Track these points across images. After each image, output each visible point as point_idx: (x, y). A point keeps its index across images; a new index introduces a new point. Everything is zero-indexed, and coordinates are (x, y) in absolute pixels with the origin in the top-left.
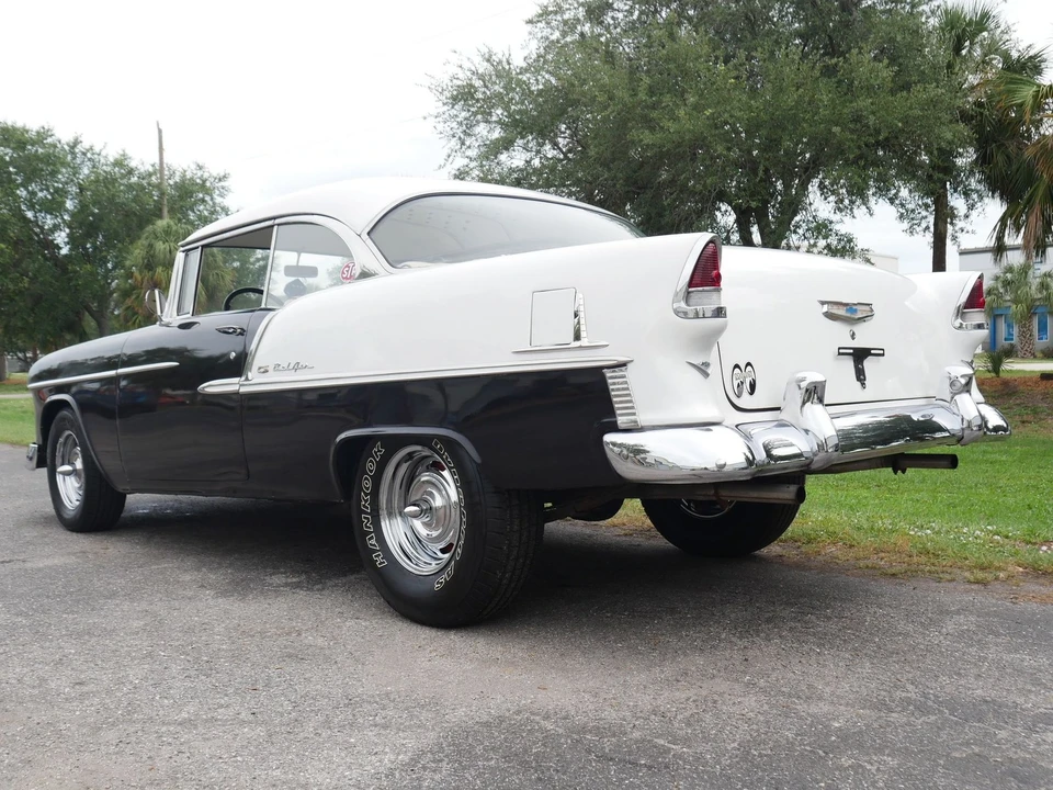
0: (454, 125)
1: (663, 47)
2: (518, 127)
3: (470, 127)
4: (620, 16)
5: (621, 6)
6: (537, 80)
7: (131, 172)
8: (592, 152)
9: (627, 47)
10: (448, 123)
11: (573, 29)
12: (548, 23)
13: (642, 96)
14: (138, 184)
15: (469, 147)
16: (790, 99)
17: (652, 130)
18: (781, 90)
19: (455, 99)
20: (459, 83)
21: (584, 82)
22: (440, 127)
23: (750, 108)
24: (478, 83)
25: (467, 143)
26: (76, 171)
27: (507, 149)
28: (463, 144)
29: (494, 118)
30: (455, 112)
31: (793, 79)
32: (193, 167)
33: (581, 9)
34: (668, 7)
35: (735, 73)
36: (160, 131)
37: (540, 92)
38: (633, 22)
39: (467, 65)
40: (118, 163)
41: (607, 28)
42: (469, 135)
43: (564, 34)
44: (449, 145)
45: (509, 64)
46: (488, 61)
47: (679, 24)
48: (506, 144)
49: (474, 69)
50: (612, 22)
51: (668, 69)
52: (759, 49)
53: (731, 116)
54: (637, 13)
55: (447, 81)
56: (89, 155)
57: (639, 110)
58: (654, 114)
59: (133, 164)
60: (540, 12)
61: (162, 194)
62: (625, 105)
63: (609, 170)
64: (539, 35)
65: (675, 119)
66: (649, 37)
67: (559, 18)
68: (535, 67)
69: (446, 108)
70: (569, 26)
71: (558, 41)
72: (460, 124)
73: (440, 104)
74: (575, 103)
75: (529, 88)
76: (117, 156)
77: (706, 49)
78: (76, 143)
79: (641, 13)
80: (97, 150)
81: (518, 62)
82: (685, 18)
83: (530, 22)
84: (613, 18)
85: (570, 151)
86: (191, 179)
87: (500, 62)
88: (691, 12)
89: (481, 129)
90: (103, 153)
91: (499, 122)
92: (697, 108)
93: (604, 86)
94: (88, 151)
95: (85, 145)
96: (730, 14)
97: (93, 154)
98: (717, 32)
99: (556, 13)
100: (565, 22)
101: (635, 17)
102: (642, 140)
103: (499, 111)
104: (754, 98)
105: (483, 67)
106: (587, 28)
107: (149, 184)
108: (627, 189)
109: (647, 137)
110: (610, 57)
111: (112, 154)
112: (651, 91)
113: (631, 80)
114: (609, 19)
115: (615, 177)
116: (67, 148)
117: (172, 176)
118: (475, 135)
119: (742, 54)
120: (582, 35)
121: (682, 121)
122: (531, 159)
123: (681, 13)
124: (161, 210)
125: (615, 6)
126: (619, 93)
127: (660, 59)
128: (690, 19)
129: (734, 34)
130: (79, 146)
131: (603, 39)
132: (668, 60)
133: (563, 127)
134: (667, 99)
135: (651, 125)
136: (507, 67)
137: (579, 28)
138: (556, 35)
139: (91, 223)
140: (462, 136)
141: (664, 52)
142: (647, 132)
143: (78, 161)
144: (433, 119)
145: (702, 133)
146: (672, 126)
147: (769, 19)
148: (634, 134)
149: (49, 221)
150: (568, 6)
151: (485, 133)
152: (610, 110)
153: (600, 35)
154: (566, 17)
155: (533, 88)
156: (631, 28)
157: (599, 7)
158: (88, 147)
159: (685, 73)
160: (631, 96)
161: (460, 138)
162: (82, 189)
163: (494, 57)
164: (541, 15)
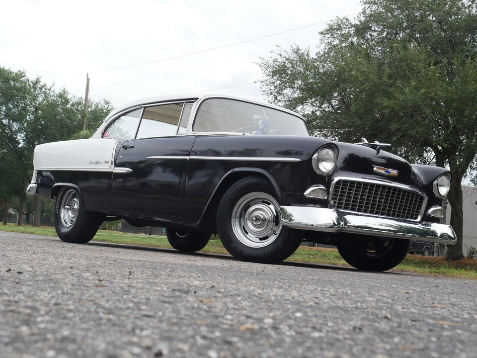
0: (273, 88)
1: (399, 53)
2: (310, 92)
3: (282, 89)
4: (375, 34)
5: (376, 29)
6: (323, 66)
7: (67, 101)
8: (353, 108)
9: (378, 52)
10: (269, 86)
11: (346, 39)
12: (332, 35)
13: (385, 79)
14: (71, 109)
15: (280, 101)
16: (471, 88)
17: (389, 98)
18: (467, 82)
19: (274, 73)
20: (278, 64)
21: (351, 70)
22: (264, 88)
23: (447, 91)
24: (289, 65)
25: (278, 99)
26: (34, 98)
27: (302, 104)
28: (276, 99)
29: (296, 86)
30: (274, 81)
31: (474, 77)
32: (103, 102)
33: (353, 28)
34: (404, 31)
35: (440, 71)
36: (88, 80)
37: (325, 73)
38: (383, 38)
39: (283, 54)
40: (61, 96)
41: (367, 41)
42: (280, 94)
43: (341, 42)
44: (268, 99)
45: (308, 56)
46: (296, 53)
47: (410, 41)
48: (302, 101)
49: (287, 57)
50: (370, 37)
51: (401, 66)
52: (455, 59)
53: (436, 95)
54: (385, 33)
55: (271, 62)
56: (43, 90)
57: (382, 87)
58: (391, 90)
59: (69, 97)
60: (328, 28)
61: (84, 117)
62: (374, 83)
63: (361, 120)
64: (327, 41)
65: (403, 93)
66: (391, 47)
67: (339, 32)
68: (323, 58)
69: (268, 78)
70: (346, 37)
71: (337, 45)
72: (276, 87)
73: (265, 75)
74: (344, 81)
75: (318, 71)
76: (61, 92)
77: (424, 56)
78: (37, 82)
79: (388, 33)
80: (48, 86)
81: (313, 55)
82: (413, 38)
83: (322, 33)
84: (371, 35)
85: (338, 109)
86: (101, 109)
87: (303, 54)
88: (418, 36)
89: (288, 91)
90: (52, 89)
91: (299, 88)
92: (417, 89)
93: (363, 72)
94: (43, 87)
95: (42, 83)
96: (440, 38)
97: (46, 89)
98: (432, 48)
99: (337, 29)
100: (342, 35)
101: (384, 35)
102: (382, 104)
103: (300, 82)
104: (450, 86)
105: (293, 56)
106: (355, 40)
107: (77, 110)
108: (371, 132)
109: (386, 102)
110: (368, 56)
111: (57, 90)
112: (390, 77)
113: (379, 70)
114: (368, 36)
116: (32, 84)
117: (89, 106)
118: (284, 94)
119: (445, 61)
120: (352, 43)
121: (407, 94)
122: (316, 111)
123: (411, 36)
124: (82, 125)
125: (373, 28)
126: (372, 76)
127: (397, 59)
128: (416, 39)
129: (442, 50)
130: (38, 84)
131: (364, 46)
132: (402, 60)
133: (336, 94)
134: (399, 83)
135: (389, 95)
136: (307, 58)
137: (350, 39)
138: (336, 42)
139: (40, 130)
140: (276, 94)
141: (400, 56)
142: (386, 99)
143: (37, 92)
144: (260, 83)
145: (418, 102)
146: (401, 97)
147: (464, 43)
148: (377, 100)
149: (15, 126)
150: (344, 26)
151: (290, 93)
152: (365, 85)
153: (363, 44)
154: (343, 32)
155: (320, 71)
156: (381, 42)
157: (363, 29)
158: (43, 85)
159: (411, 69)
160: (379, 79)
161: (275, 95)
162: (37, 109)
163: (299, 51)
164: (328, 30)
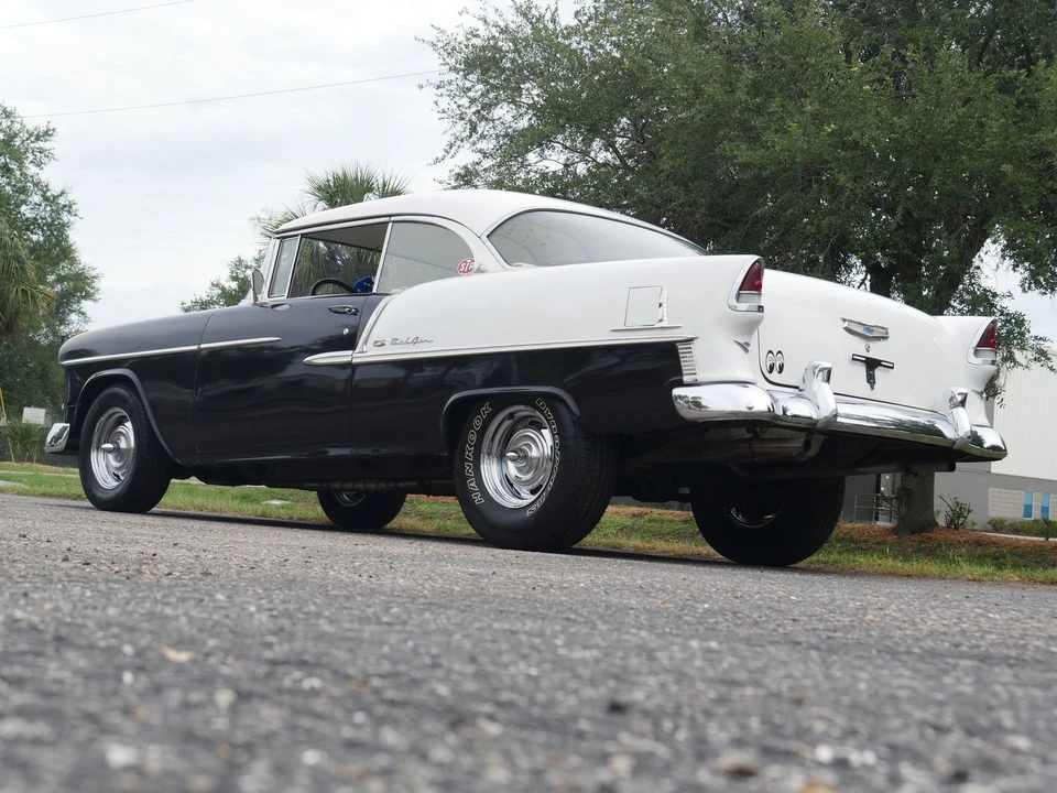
0: (465, 102)
2: (557, 117)
3: (488, 107)
8: (665, 164)
10: (456, 99)
13: (741, 95)
15: (483, 137)
16: (947, 120)
19: (470, 66)
20: (479, 42)
22: (444, 102)
24: (506, 46)
25: (480, 130)
27: (541, 144)
28: (474, 129)
29: (525, 99)
30: (468, 84)
37: (596, 68)
39: (492, 17)
42: (485, 118)
44: (454, 130)
45: (554, 21)
46: (525, 15)
48: (537, 139)
49: (503, 25)
55: (461, 38)
57: (736, 114)
58: (757, 122)
62: (716, 105)
63: (688, 191)
68: (590, 27)
69: (453, 76)
72: (473, 101)
73: (446, 68)
75: (580, 61)
85: (630, 155)
87: (542, 19)
89: (503, 112)
91: (532, 106)
92: (817, 120)
102: (735, 157)
108: (710, 219)
109: (744, 153)
112: (755, 88)
115: (695, 202)
118: (493, 121)
121: (793, 136)
122: (574, 163)
126: (709, 88)
133: (624, 123)
135: (753, 137)
136: (551, 26)
140: (474, 119)
141: (778, 38)
142: (744, 145)
144: (434, 89)
145: (820, 154)
146: (779, 143)
148: (726, 147)
151: (508, 118)
160: (726, 92)
161: (470, 121)
163: (533, 10)
